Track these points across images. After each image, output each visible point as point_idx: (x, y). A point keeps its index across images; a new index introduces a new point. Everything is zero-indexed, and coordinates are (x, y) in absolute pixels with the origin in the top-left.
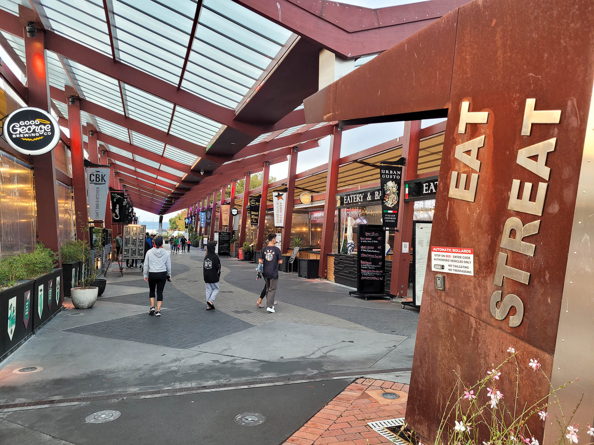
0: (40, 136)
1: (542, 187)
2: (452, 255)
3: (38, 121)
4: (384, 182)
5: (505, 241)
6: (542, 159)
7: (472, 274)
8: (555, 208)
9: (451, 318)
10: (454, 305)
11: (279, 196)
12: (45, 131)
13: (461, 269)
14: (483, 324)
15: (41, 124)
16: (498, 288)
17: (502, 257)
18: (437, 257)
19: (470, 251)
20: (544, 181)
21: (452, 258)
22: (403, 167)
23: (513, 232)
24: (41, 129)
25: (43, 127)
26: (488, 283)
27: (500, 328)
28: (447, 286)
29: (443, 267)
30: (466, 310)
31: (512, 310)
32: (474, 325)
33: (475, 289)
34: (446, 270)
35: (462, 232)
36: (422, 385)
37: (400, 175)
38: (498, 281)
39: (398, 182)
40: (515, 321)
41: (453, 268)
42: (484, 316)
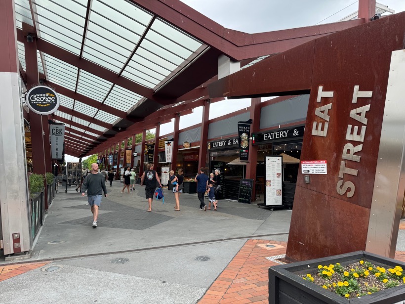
0: (48, 103)
1: (364, 128)
2: (314, 164)
3: (47, 94)
4: (240, 133)
5: (345, 155)
6: (364, 114)
7: (326, 173)
8: (370, 138)
9: (314, 197)
10: (315, 190)
11: (168, 144)
12: (51, 101)
13: (320, 171)
14: (332, 198)
15: (49, 96)
16: (341, 179)
17: (343, 163)
18: (305, 167)
19: (324, 162)
20: (364, 125)
21: (314, 166)
22: (251, 125)
23: (349, 151)
24: (49, 99)
25: (50, 98)
26: (335, 177)
27: (342, 199)
28: (311, 181)
29: (309, 171)
30: (323, 192)
31: (349, 190)
32: (327, 199)
33: (328, 181)
34: (310, 173)
35: (319, 152)
36: (297, 234)
37: (249, 130)
38: (341, 175)
39: (248, 134)
40: (350, 194)
41: (314, 171)
42: (333, 194)
